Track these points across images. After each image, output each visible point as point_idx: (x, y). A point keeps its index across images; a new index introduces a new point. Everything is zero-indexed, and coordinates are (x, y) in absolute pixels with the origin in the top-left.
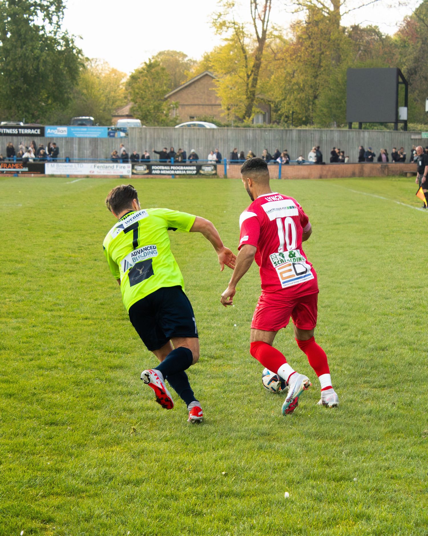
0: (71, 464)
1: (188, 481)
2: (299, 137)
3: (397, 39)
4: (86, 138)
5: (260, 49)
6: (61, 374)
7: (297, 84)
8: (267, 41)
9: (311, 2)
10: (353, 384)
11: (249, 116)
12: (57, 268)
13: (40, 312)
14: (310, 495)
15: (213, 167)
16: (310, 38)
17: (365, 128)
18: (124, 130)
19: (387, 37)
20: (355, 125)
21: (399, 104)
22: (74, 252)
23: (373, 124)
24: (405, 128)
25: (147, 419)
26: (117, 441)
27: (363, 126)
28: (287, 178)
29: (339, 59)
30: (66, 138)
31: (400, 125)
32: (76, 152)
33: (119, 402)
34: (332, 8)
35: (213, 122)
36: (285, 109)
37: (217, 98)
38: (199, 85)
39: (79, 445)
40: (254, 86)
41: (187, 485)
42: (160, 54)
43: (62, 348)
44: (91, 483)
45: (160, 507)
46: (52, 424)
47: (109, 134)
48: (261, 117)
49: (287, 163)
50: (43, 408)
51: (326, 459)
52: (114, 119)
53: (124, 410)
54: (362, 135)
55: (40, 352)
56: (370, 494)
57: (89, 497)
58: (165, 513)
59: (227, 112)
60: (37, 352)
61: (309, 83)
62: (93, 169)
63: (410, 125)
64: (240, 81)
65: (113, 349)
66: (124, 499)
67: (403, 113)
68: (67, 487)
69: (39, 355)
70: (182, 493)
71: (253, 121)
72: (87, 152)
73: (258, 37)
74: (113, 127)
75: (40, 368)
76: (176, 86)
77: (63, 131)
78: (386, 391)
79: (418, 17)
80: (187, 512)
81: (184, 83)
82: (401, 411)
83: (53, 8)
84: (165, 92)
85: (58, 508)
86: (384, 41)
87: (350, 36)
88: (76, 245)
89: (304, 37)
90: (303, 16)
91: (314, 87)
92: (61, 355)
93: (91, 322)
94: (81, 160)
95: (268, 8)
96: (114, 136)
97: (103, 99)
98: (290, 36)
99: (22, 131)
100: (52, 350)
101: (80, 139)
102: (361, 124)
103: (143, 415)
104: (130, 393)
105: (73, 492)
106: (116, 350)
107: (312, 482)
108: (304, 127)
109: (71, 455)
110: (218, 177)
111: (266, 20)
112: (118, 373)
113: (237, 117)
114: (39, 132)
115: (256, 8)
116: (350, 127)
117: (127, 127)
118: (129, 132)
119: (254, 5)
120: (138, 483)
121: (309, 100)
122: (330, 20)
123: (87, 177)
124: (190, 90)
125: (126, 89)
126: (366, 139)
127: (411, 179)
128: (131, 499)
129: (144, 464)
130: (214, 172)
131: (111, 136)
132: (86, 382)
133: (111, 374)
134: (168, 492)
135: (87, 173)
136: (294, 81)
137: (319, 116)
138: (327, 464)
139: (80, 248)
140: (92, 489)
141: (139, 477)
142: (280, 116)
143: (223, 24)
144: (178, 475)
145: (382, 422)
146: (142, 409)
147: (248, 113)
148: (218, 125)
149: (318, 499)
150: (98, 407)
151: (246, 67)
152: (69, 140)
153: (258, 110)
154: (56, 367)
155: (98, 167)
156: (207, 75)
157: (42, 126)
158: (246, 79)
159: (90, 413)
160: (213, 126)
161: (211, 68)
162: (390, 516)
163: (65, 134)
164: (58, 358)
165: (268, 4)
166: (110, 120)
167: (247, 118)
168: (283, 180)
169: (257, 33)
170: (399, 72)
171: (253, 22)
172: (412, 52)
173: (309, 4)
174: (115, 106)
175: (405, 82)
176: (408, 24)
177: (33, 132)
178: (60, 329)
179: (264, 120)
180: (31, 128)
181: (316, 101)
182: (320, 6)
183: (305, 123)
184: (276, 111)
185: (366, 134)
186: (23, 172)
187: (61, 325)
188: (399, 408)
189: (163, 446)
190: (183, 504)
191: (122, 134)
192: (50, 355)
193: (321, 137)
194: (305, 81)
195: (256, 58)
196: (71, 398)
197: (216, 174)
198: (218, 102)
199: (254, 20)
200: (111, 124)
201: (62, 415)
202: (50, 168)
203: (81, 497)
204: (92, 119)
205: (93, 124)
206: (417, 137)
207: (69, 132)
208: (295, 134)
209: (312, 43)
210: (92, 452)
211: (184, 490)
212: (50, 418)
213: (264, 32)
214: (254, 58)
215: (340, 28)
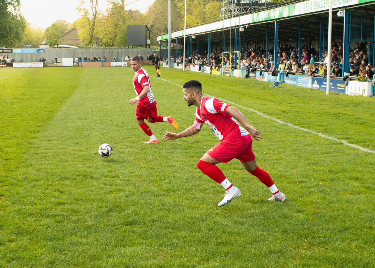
0: (12, 174)
1: (56, 179)
2: (110, 51)
3: (146, 15)
4: (28, 53)
5: (94, 19)
6: (12, 141)
7: (109, 31)
8: (97, 15)
9: (113, 1)
10: (123, 142)
11: (91, 44)
12: (14, 102)
13: (6, 118)
14: (103, 183)
15: (77, 63)
16: (113, 14)
17: (134, 48)
18: (43, 50)
19: (143, 14)
20: (131, 46)
21: (147, 39)
22: (21, 96)
23: (137, 46)
24: (149, 47)
25: (43, 157)
26: (31, 165)
27: (134, 47)
28: (105, 67)
29: (124, 22)
30: (21, 53)
31: (148, 46)
32: (25, 58)
33: (33, 151)
34: (121, 3)
35: (77, 46)
36: (104, 41)
37: (79, 37)
38: (72, 32)
39: (16, 167)
40: (92, 32)
41: (56, 180)
42: (57, 21)
43: (14, 131)
44: (19, 181)
45: (45, 189)
46: (7, 159)
47: (37, 51)
48: (95, 44)
49: (105, 61)
50: (4, 154)
51: (110, 169)
52: (39, 46)
53: (35, 154)
54: (133, 50)
55: (5, 133)
56: (125, 182)
57: (18, 186)
58: (47, 191)
59: (82, 42)
60: (3, 133)
61: (113, 31)
62: (31, 65)
63: (151, 46)
64: (87, 30)
65: (33, 131)
66: (32, 187)
67: (149, 42)
68: (10, 183)
69: (4, 134)
70: (54, 184)
71: (92, 45)
72: (29, 58)
73: (94, 14)
74: (39, 49)
75: (4, 139)
76: (63, 33)
77: (19, 51)
78: (135, 144)
79: (154, 6)
80: (55, 191)
81: (66, 32)
82: (140, 151)
83: (16, 4)
84: (59, 35)
85: (6, 191)
86: (141, 15)
87: (128, 13)
88: (22, 93)
89: (111, 14)
90: (111, 6)
91: (115, 33)
92: (12, 134)
93: (25, 121)
94: (27, 61)
95: (97, 3)
96: (39, 52)
97: (35, 38)
98: (106, 14)
99: (4, 51)
100: (9, 132)
101: (26, 53)
102: (133, 46)
103: (42, 155)
104: (38, 147)
105: (12, 185)
106: (34, 132)
107: (104, 178)
108: (111, 48)
109: (13, 171)
110: (79, 67)
111: (96, 8)
112: (34, 140)
113: (86, 44)
114: (10, 51)
115: (92, 3)
116: (129, 47)
117: (44, 48)
118: (45, 50)
119: (92, 2)
120: (37, 181)
121: (113, 37)
122: (120, 8)
123: (29, 67)
124: (68, 34)
125: (44, 34)
126: (135, 52)
127: (152, 66)
128: (35, 186)
129: (40, 174)
130: (77, 65)
131: (38, 52)
132: (21, 144)
133: (31, 141)
134: (49, 183)
135: (29, 66)
136: (107, 30)
137: (117, 43)
138: (110, 172)
139: (23, 94)
140: (20, 183)
141: (38, 179)
142: (103, 43)
143: (80, 9)
144: (53, 177)
145: (133, 156)
146: (42, 153)
147: (90, 42)
148: (79, 47)
149: (106, 184)
150: (25, 153)
151: (89, 25)
152: (22, 54)
153: (94, 41)
154: (10, 138)
155: (33, 64)
156: (75, 28)
157: (11, 49)
158: (89, 29)
159: (22, 155)
160: (77, 48)
161: (76, 26)
162: (132, 190)
163: (20, 51)
164: (11, 135)
165: (97, 2)
166: (38, 46)
167: (90, 45)
168: (104, 67)
169: (93, 12)
170: (147, 27)
171: (92, 9)
172: (152, 19)
173: (113, 2)
174: (40, 41)
175: (149, 30)
176: (150, 9)
177: (8, 51)
178: (13, 124)
179: (97, 45)
180: (7, 50)
181: (116, 38)
182: (117, 2)
183: (112, 46)
184: (101, 42)
185: (135, 50)
186: (4, 66)
187: (13, 122)
188: (139, 150)
189: (48, 167)
190: (54, 188)
191: (42, 51)
192: (8, 134)
193: (118, 51)
194: (112, 31)
195: (93, 22)
196: (15, 150)
197: (78, 66)
198: (79, 39)
199: (92, 8)
200: (38, 47)
201: (11, 156)
202: (15, 65)
203: (15, 187)
204: (31, 46)
205: (31, 47)
206: (154, 51)
207: (22, 50)
208: (108, 50)
209: (114, 16)
210: (21, 170)
211: (55, 183)
212: (6, 157)
213: (96, 12)
214: (92, 22)
215: (125, 11)
